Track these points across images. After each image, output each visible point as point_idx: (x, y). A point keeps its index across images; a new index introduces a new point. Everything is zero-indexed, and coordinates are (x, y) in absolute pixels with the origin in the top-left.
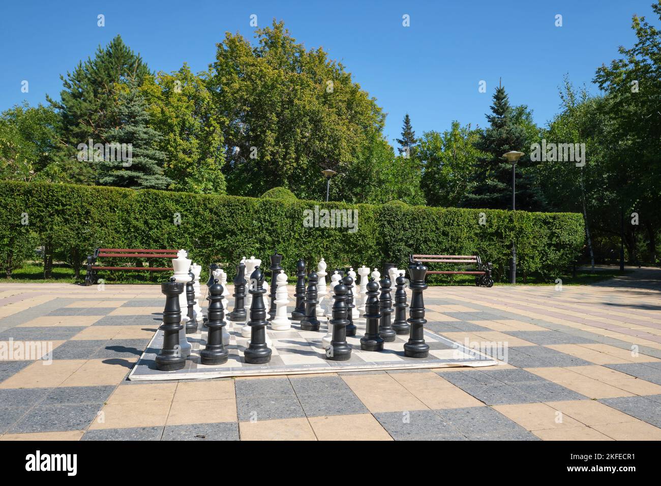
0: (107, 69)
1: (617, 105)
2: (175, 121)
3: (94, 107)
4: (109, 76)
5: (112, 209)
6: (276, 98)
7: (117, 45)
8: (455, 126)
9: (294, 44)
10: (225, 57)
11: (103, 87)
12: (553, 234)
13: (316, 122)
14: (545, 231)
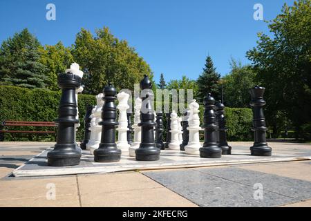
0: (19, 42)
1: (256, 66)
2: (54, 66)
3: (10, 59)
4: (20, 45)
5: (16, 99)
6: (105, 59)
7: (25, 32)
8: (184, 78)
9: (113, 38)
10: (81, 39)
11: (16, 51)
12: (240, 118)
13: (124, 71)
14: (237, 117)
